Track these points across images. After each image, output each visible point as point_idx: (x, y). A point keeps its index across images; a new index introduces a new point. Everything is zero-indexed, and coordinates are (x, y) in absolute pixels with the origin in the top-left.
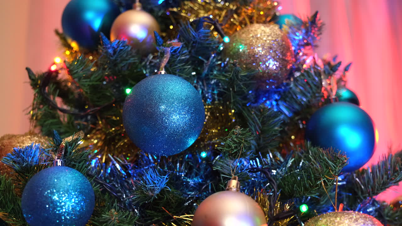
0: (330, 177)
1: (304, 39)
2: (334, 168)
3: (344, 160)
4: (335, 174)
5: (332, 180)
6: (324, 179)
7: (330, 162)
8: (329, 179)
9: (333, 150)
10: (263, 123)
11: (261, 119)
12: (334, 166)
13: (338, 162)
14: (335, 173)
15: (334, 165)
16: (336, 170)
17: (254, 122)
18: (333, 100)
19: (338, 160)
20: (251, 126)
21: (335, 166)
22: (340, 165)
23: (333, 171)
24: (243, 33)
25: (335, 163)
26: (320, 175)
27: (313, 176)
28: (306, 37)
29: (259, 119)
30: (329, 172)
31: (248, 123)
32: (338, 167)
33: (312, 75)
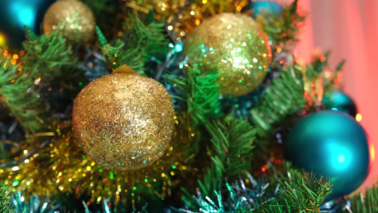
0: (310, 209)
1: (282, 32)
2: (314, 197)
3: (327, 188)
4: (316, 205)
5: (313, 212)
6: (302, 211)
7: (309, 191)
8: (309, 211)
9: (314, 174)
10: (231, 139)
11: (228, 134)
12: (314, 196)
13: (319, 191)
14: (316, 203)
15: (314, 193)
16: (317, 200)
17: (219, 138)
18: (318, 109)
19: (319, 188)
20: (216, 143)
21: (316, 195)
22: (322, 193)
23: (313, 201)
24: (211, 24)
25: (315, 192)
26: (299, 206)
27: (289, 207)
28: (285, 29)
29: (225, 135)
30: (308, 202)
31: (212, 140)
32: (319, 196)
33: (292, 78)
